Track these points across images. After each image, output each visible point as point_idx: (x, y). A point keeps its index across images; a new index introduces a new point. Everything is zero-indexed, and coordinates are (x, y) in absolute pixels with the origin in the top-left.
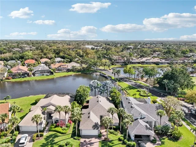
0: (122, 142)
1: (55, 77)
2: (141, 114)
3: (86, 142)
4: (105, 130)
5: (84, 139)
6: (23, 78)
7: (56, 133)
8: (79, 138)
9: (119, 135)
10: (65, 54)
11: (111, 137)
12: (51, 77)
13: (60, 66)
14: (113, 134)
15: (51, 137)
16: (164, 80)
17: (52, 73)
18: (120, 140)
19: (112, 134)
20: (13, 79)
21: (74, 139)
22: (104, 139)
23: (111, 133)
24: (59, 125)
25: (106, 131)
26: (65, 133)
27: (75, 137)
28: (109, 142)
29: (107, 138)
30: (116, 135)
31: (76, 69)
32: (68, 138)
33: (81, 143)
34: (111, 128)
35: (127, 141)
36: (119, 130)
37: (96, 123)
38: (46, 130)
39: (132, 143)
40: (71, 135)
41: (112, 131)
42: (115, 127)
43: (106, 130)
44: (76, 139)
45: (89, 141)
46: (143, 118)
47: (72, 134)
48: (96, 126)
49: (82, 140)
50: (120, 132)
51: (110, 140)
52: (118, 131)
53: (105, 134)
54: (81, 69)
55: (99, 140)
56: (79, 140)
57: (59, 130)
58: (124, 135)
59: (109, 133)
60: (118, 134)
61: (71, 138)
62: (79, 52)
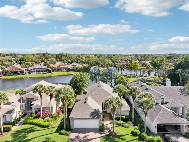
0: (137, 137)
1: (53, 75)
2: (162, 97)
3: (78, 138)
4: (109, 121)
5: (76, 135)
6: (16, 75)
7: (33, 126)
8: (68, 133)
9: (132, 128)
10: (67, 58)
11: (119, 131)
12: (48, 75)
13: (60, 66)
14: (123, 126)
15: (23, 132)
16: (178, 69)
17: (50, 72)
18: (133, 134)
19: (120, 127)
20: (4, 76)
21: (61, 134)
22: (108, 134)
23: (119, 125)
24: (40, 116)
25: (111, 123)
26: (48, 126)
27: (62, 131)
28: (116, 137)
29: (113, 132)
30: (126, 128)
31: (76, 68)
32: (50, 133)
33: (71, 139)
34: (118, 119)
35: (146, 136)
36: (131, 120)
37: (97, 109)
38: (19, 122)
39: (156, 138)
40: (56, 129)
41: (120, 122)
42: (124, 117)
43: (111, 121)
44: (63, 134)
45: (84, 137)
46: (165, 102)
47: (58, 127)
48: (95, 114)
49: (73, 136)
50: (133, 123)
51: (118, 135)
52: (129, 122)
53: (110, 126)
54: (82, 68)
55: (100, 135)
56: (68, 135)
57: (39, 122)
58: (140, 127)
59: (115, 125)
60: (130, 126)
61: (55, 132)
62: (81, 57)
